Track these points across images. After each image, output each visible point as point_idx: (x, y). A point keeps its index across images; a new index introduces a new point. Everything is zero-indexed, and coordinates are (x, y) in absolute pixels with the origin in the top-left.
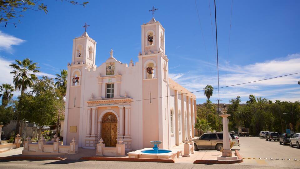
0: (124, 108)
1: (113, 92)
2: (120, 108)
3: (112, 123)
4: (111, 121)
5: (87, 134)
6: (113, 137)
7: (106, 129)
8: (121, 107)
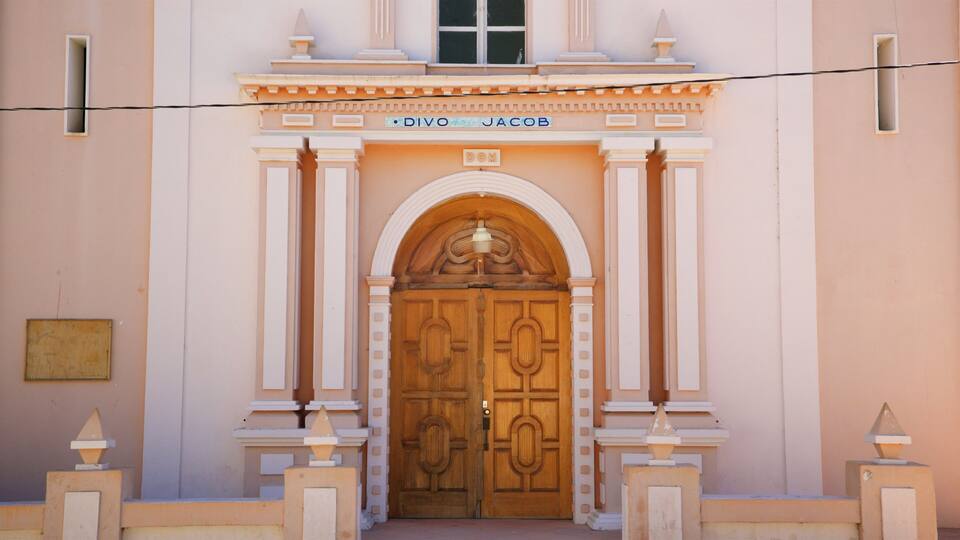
0: (656, 162)
1: (520, 20)
2: (612, 158)
3: (491, 296)
4: (479, 278)
5: (263, 393)
6: (506, 413)
7: (436, 346)
8: (627, 148)
